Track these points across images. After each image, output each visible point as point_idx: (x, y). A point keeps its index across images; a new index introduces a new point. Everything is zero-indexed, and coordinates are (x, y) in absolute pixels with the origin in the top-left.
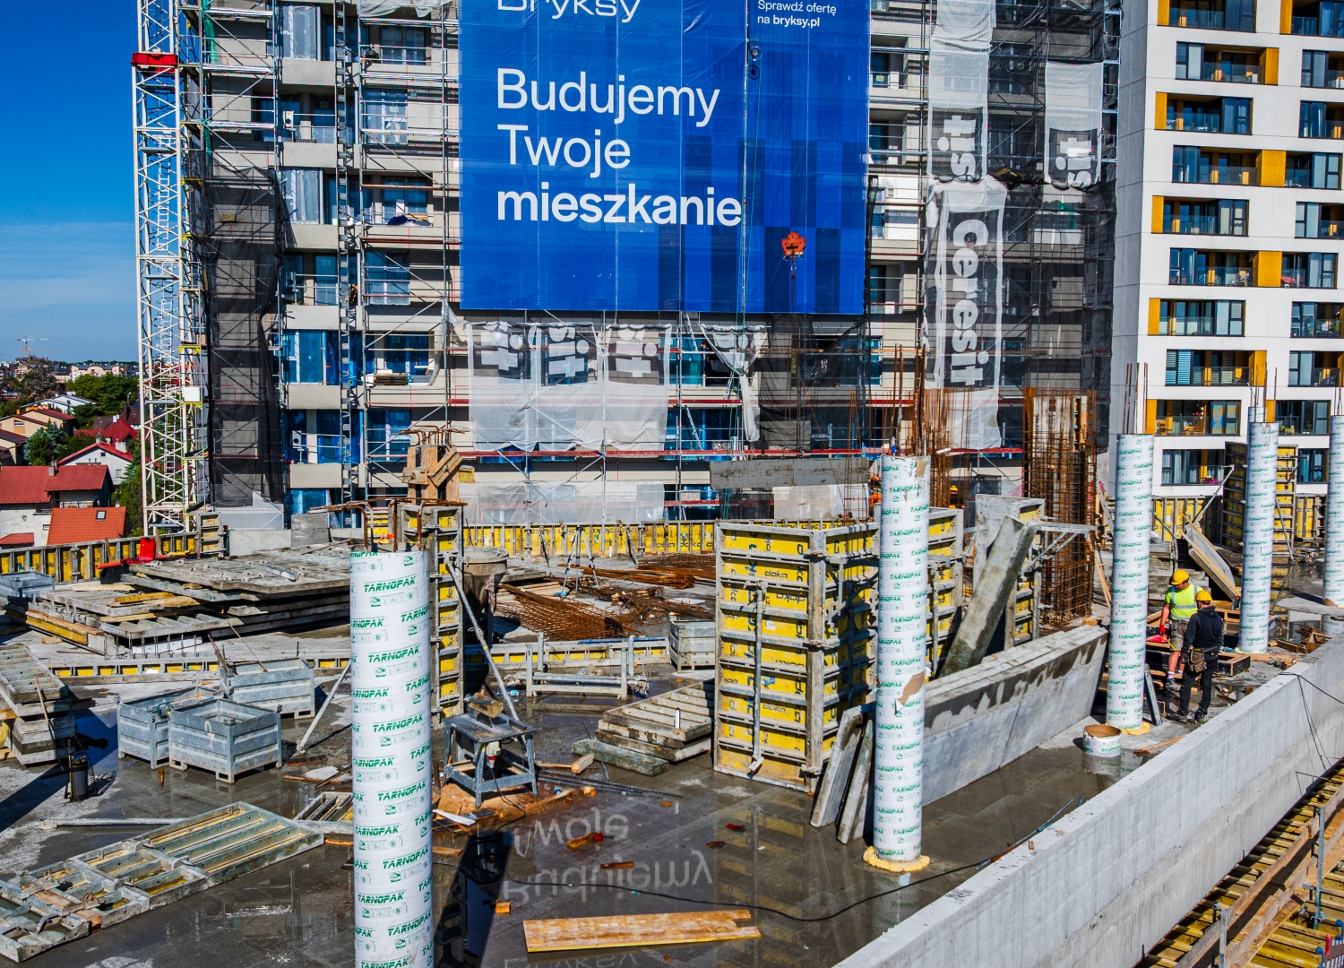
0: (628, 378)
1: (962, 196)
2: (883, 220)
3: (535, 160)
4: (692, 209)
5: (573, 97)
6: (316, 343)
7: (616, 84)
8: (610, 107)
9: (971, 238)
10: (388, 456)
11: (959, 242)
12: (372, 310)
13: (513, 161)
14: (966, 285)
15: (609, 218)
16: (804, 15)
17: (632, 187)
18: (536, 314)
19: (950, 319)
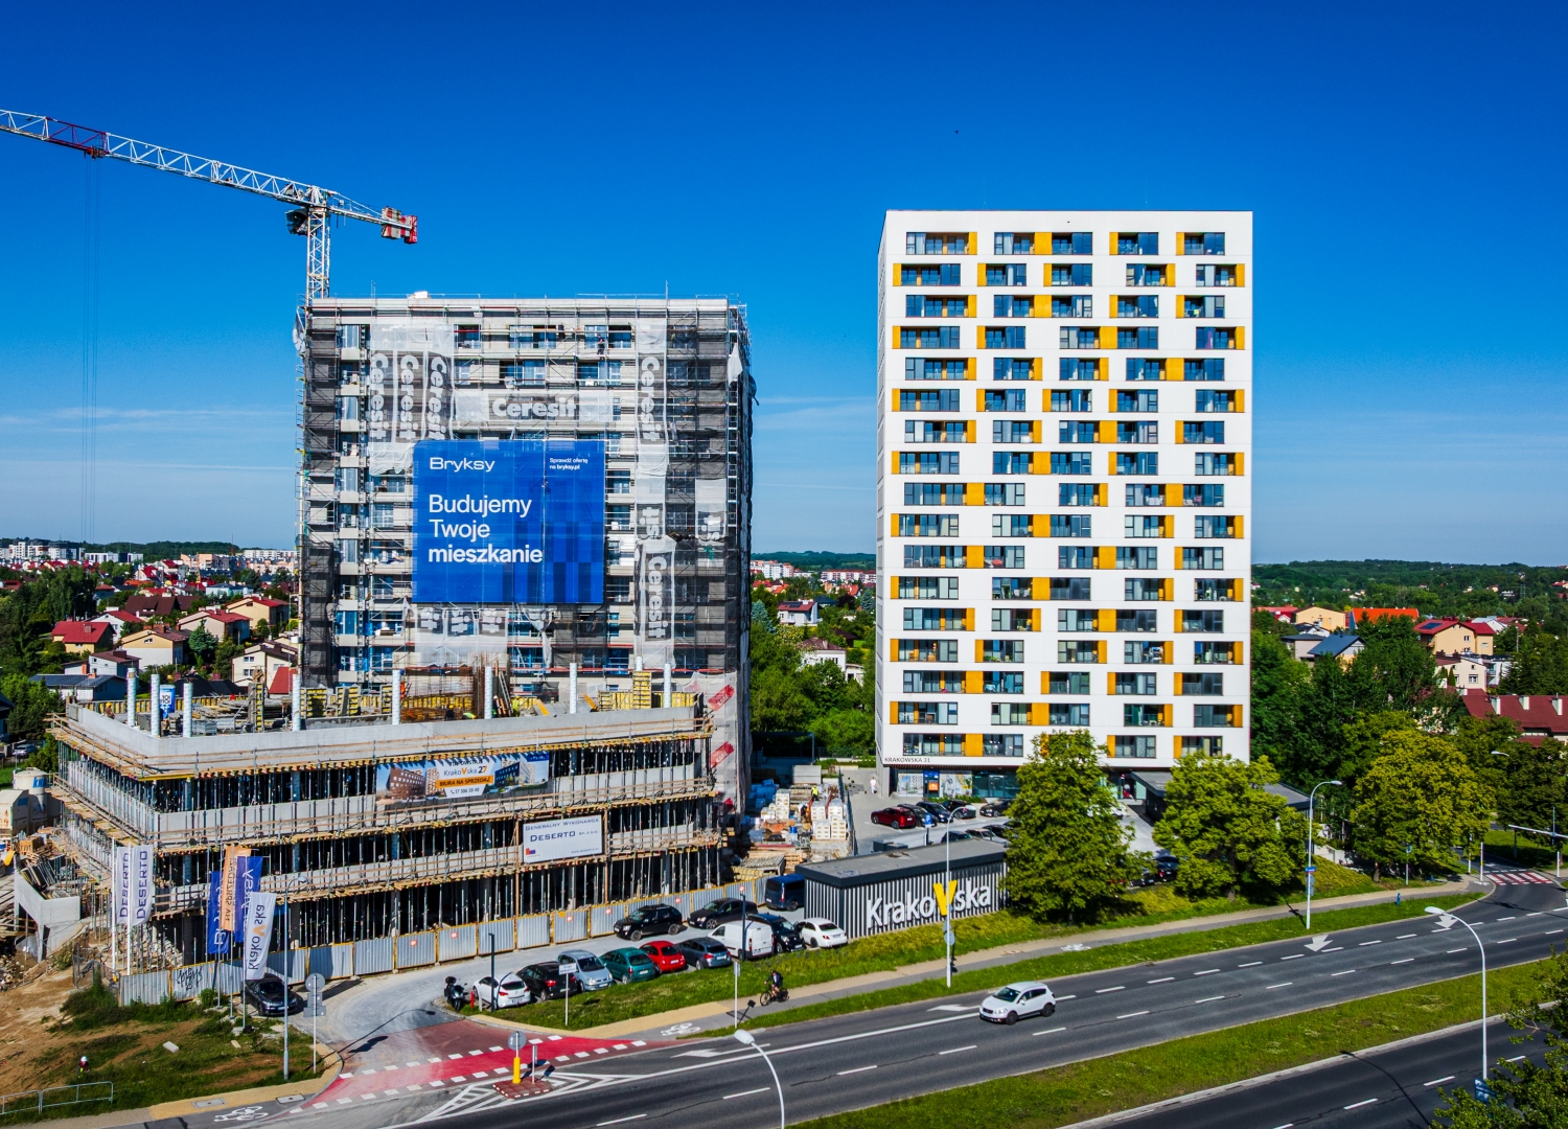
0: (488, 633)
1: (651, 546)
2: (619, 556)
3: (446, 535)
4: (518, 555)
5: (463, 506)
6: (352, 617)
7: (482, 498)
8: (480, 510)
9: (658, 565)
10: (382, 668)
11: (651, 566)
12: (376, 601)
13: (436, 535)
14: (657, 588)
15: (480, 560)
16: (572, 464)
17: (490, 546)
18: (446, 604)
19: (648, 604)
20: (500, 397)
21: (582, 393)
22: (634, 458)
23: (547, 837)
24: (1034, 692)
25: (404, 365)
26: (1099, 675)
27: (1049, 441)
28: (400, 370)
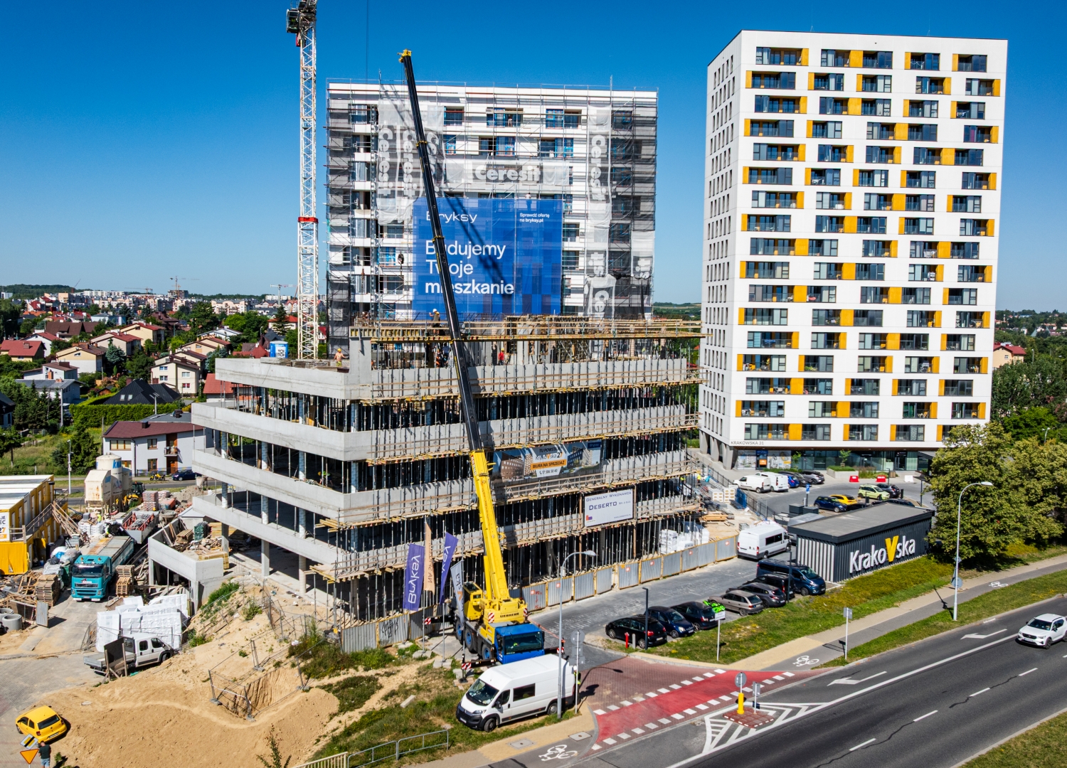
1: (597, 283)
2: (570, 292)
4: (495, 288)
7: (468, 245)
8: (466, 253)
9: (602, 297)
11: (597, 298)
13: (431, 272)
14: (601, 314)
15: (466, 292)
16: (537, 218)
17: (474, 281)
20: (481, 165)
21: (545, 163)
22: (586, 216)
23: (600, 507)
24: (840, 394)
25: (405, 138)
26: (887, 381)
27: (856, 208)
28: (402, 143)
